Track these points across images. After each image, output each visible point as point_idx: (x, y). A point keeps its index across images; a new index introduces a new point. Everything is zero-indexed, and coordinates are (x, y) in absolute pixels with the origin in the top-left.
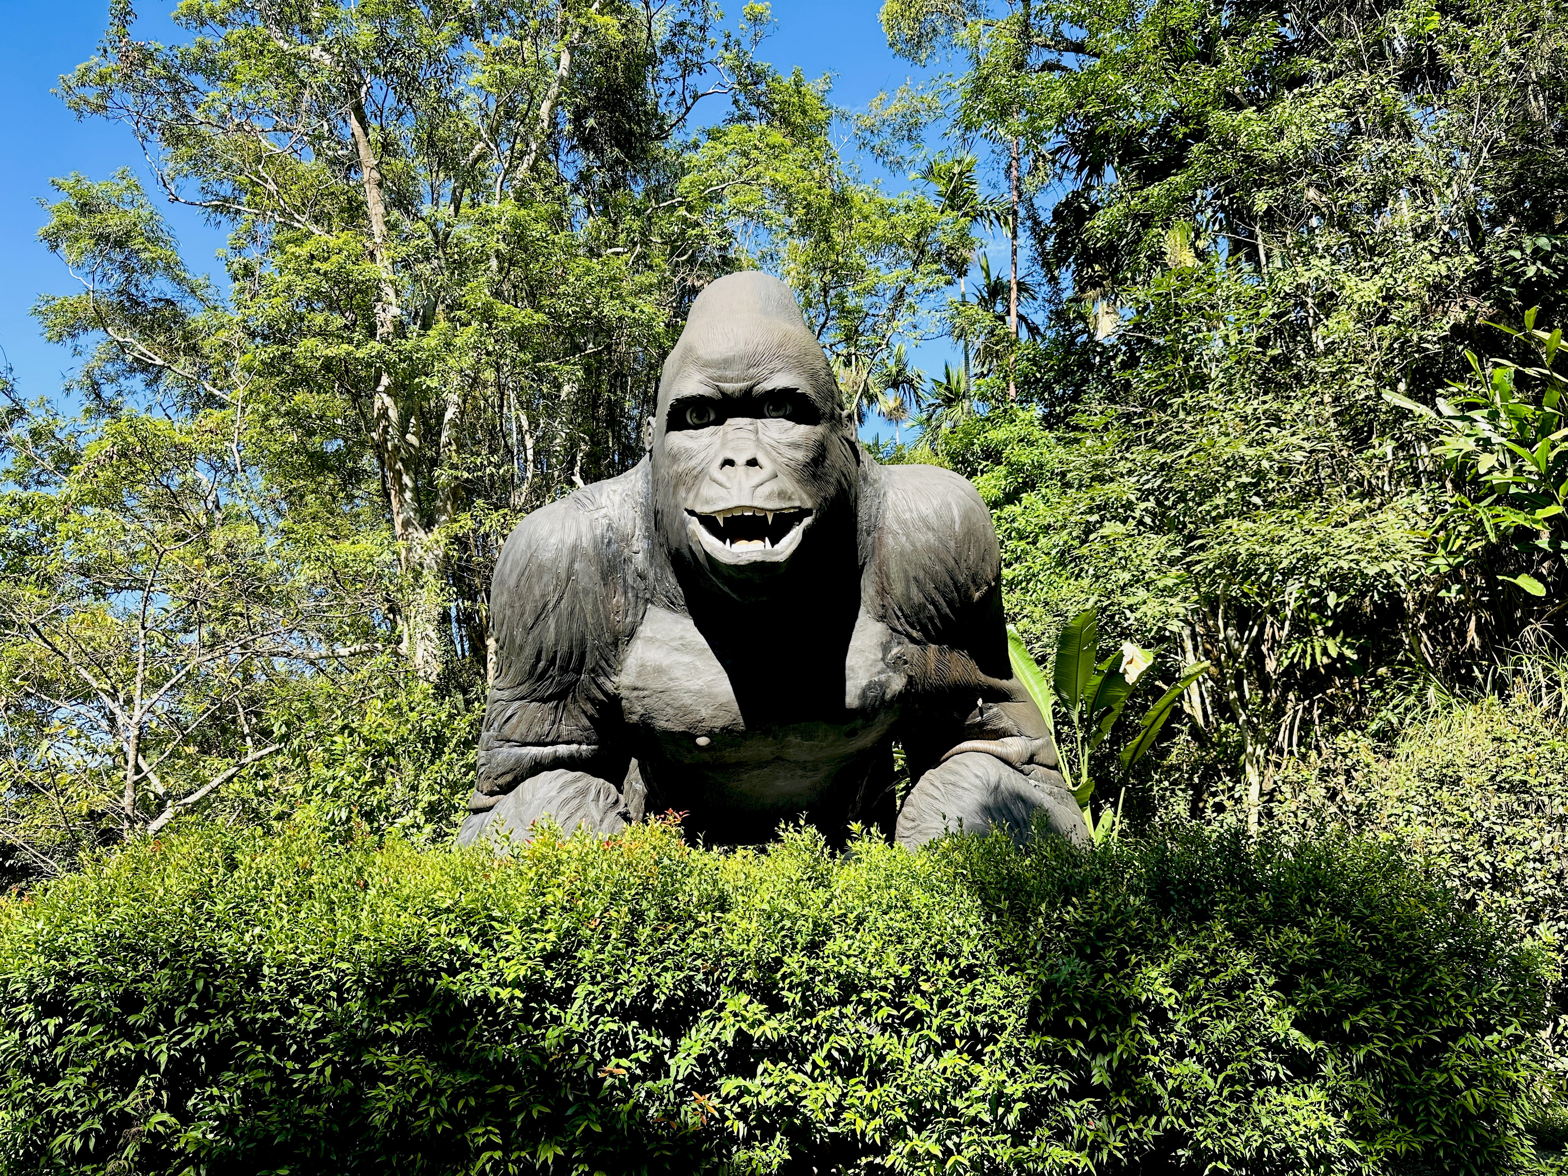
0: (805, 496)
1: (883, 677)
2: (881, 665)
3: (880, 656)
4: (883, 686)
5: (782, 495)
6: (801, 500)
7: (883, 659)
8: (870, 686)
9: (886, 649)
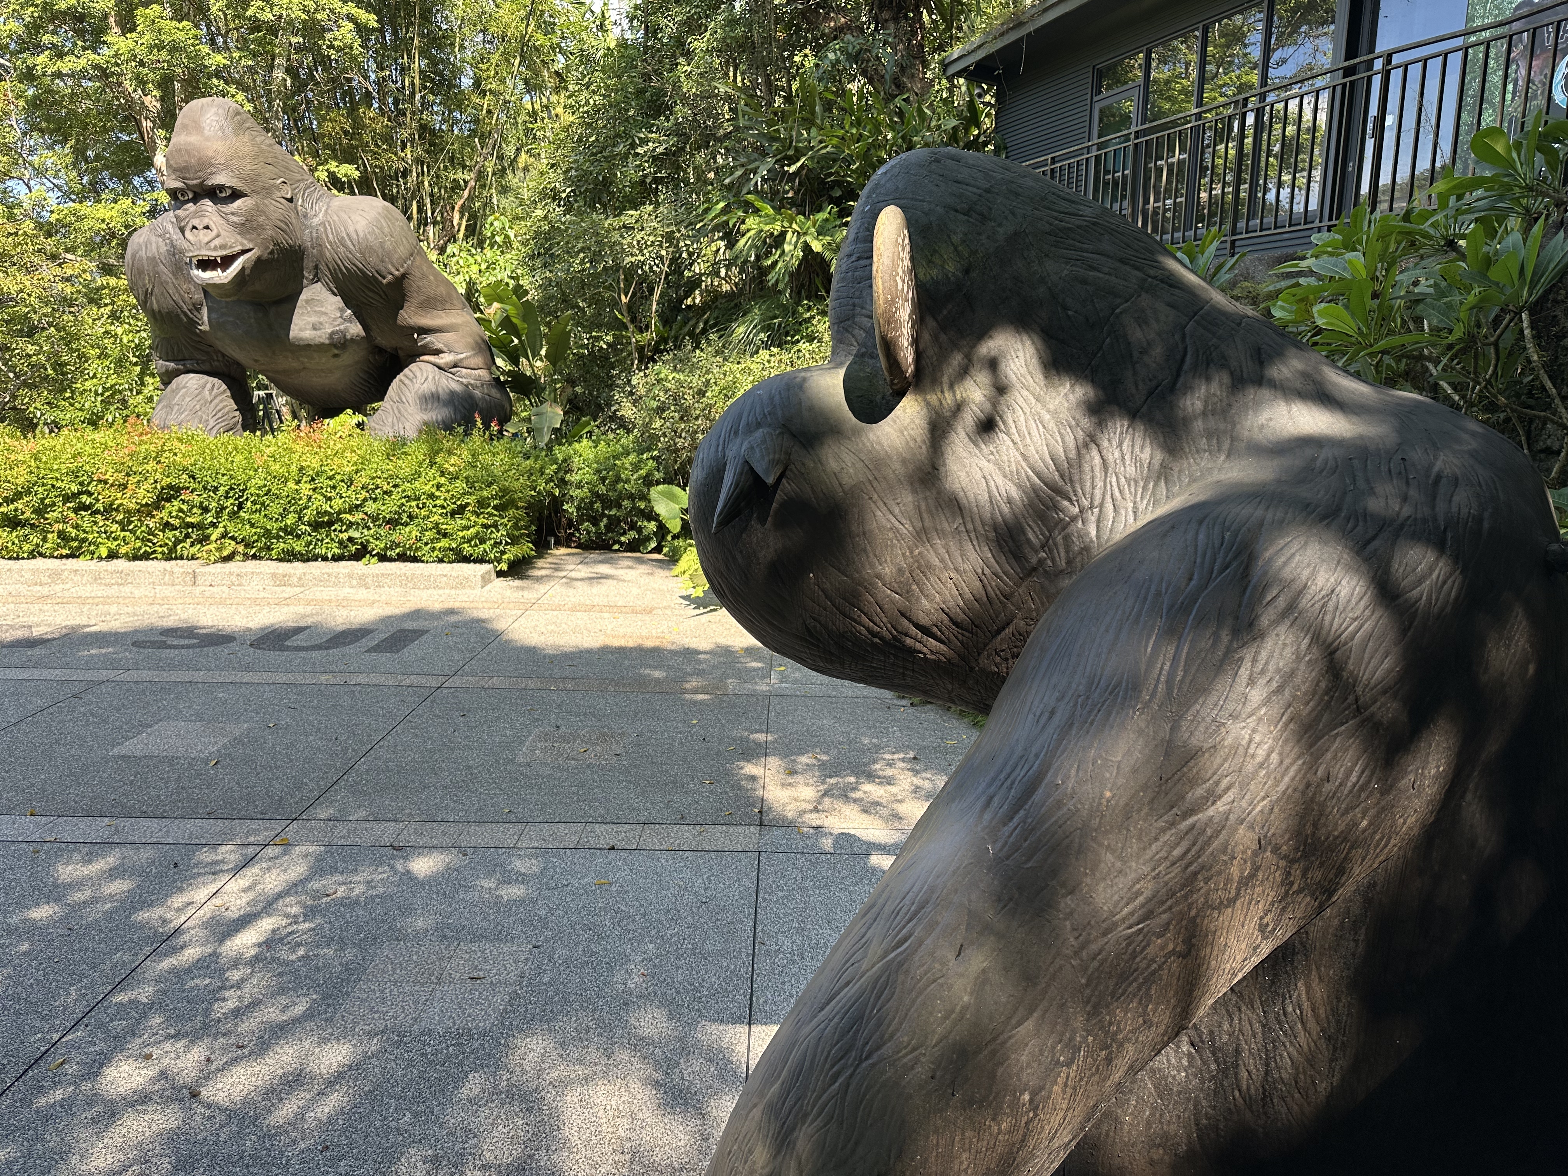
0: (245, 242)
1: (342, 327)
2: (341, 320)
3: (340, 315)
7: (343, 316)
9: (342, 311)
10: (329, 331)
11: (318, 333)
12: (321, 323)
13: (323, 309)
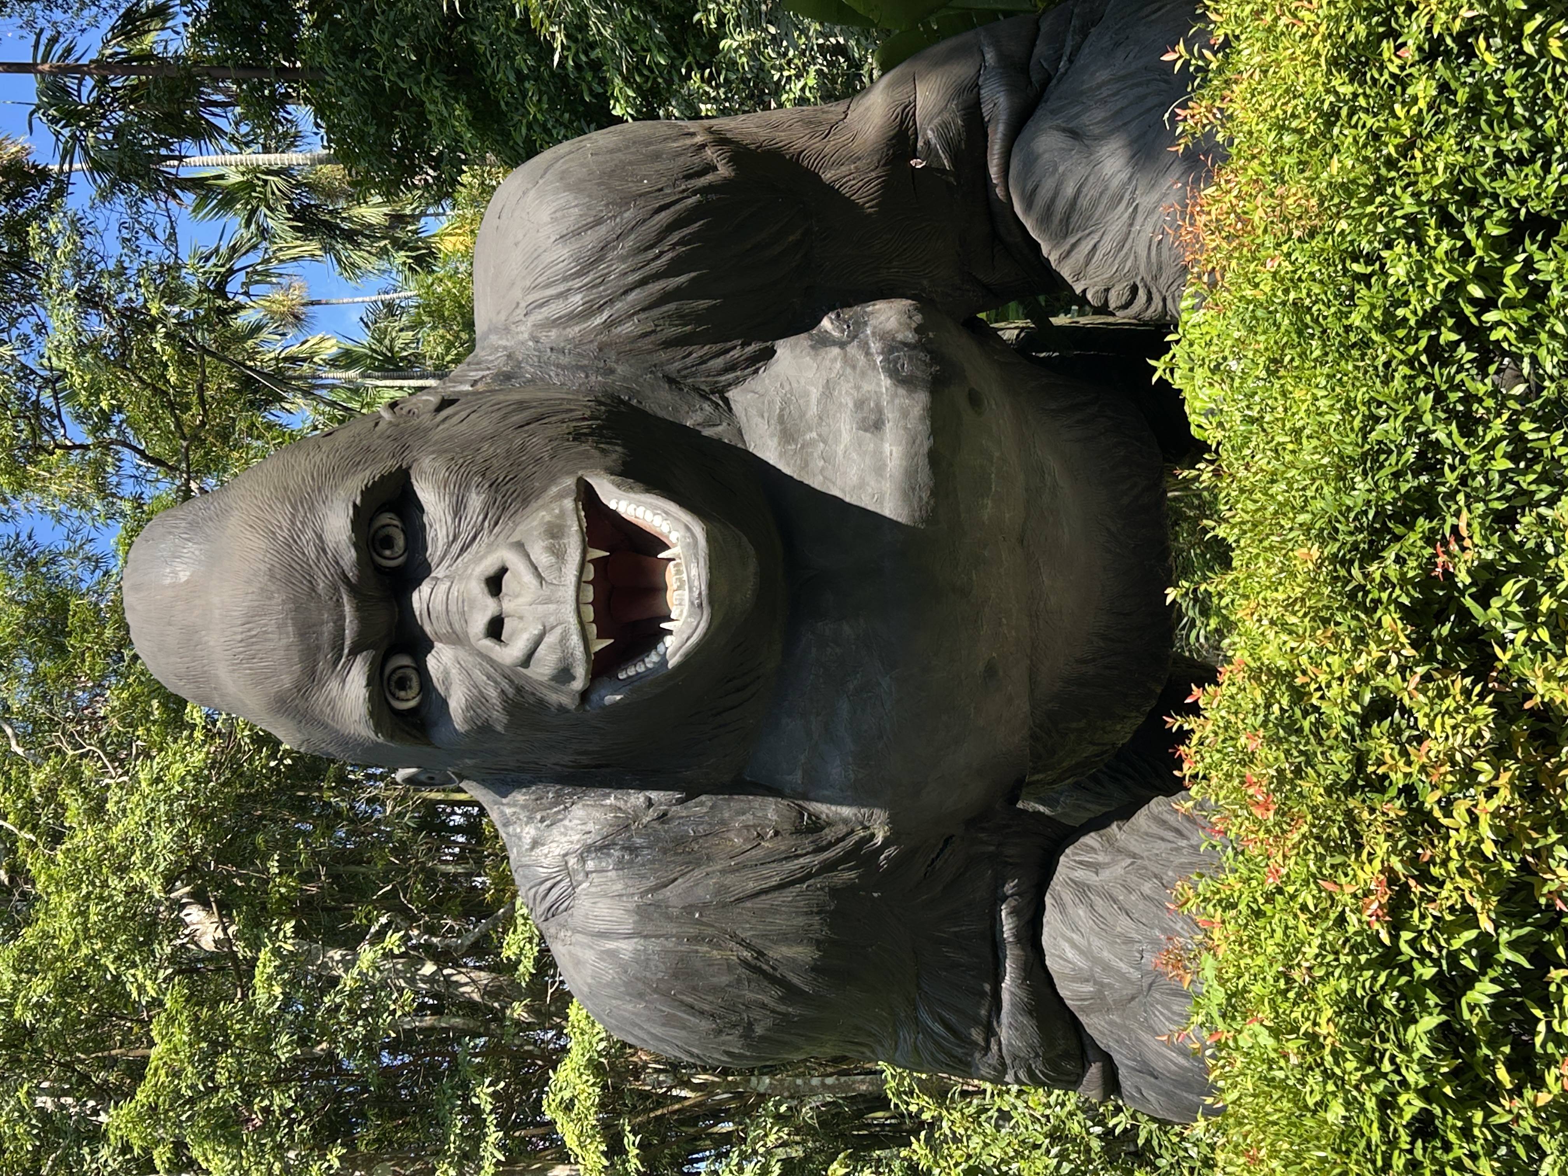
0: (554, 490)
1: (875, 346)
2: (853, 349)
3: (836, 351)
4: (891, 347)
5: (554, 532)
6: (561, 496)
7: (842, 345)
8: (893, 373)
9: (825, 341)
10: (885, 382)
11: (891, 415)
12: (859, 405)
13: (815, 393)
